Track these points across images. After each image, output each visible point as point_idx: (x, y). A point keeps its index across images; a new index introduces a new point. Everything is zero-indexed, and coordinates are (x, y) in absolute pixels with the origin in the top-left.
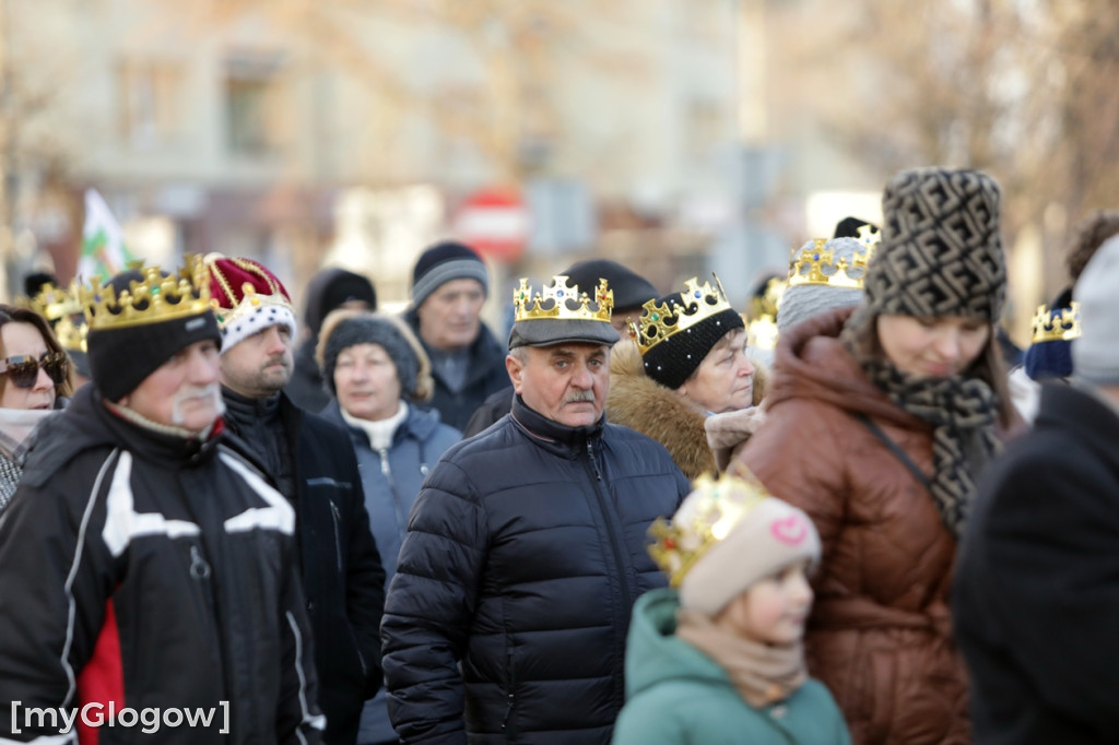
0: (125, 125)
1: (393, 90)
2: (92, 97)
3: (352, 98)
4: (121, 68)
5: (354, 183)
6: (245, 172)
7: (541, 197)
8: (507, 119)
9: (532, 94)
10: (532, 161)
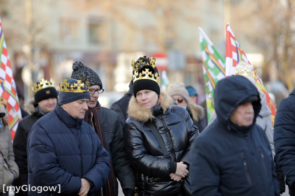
0: (62, 36)
1: (133, 27)
2: (54, 28)
3: (122, 29)
4: (61, 21)
5: (122, 51)
6: (94, 48)
7: (172, 55)
8: (162, 34)
9: (169, 28)
10: (169, 45)
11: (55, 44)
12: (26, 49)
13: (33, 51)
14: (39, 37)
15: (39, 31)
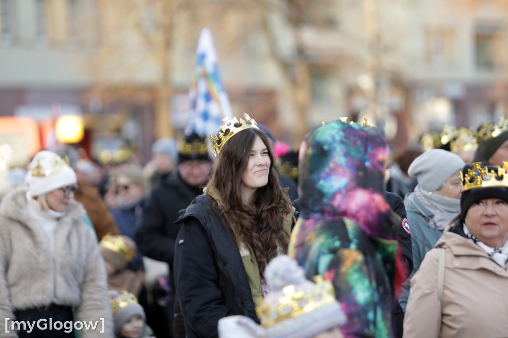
0: (429, 57)
4: (427, 31)
11: (416, 72)
12: (366, 82)
13: (377, 85)
15: (387, 49)
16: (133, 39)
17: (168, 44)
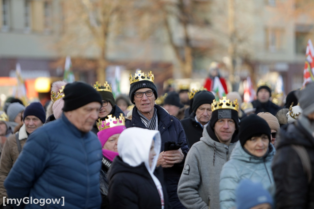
0: (267, 45)
13: (234, 62)
14: (241, 48)
16: (85, 30)
17: (106, 34)
